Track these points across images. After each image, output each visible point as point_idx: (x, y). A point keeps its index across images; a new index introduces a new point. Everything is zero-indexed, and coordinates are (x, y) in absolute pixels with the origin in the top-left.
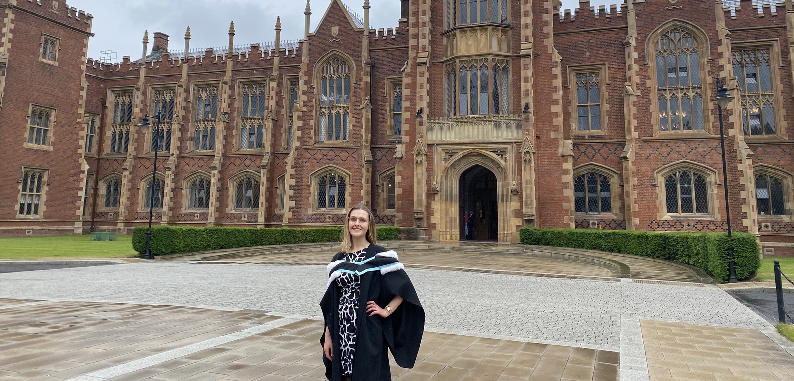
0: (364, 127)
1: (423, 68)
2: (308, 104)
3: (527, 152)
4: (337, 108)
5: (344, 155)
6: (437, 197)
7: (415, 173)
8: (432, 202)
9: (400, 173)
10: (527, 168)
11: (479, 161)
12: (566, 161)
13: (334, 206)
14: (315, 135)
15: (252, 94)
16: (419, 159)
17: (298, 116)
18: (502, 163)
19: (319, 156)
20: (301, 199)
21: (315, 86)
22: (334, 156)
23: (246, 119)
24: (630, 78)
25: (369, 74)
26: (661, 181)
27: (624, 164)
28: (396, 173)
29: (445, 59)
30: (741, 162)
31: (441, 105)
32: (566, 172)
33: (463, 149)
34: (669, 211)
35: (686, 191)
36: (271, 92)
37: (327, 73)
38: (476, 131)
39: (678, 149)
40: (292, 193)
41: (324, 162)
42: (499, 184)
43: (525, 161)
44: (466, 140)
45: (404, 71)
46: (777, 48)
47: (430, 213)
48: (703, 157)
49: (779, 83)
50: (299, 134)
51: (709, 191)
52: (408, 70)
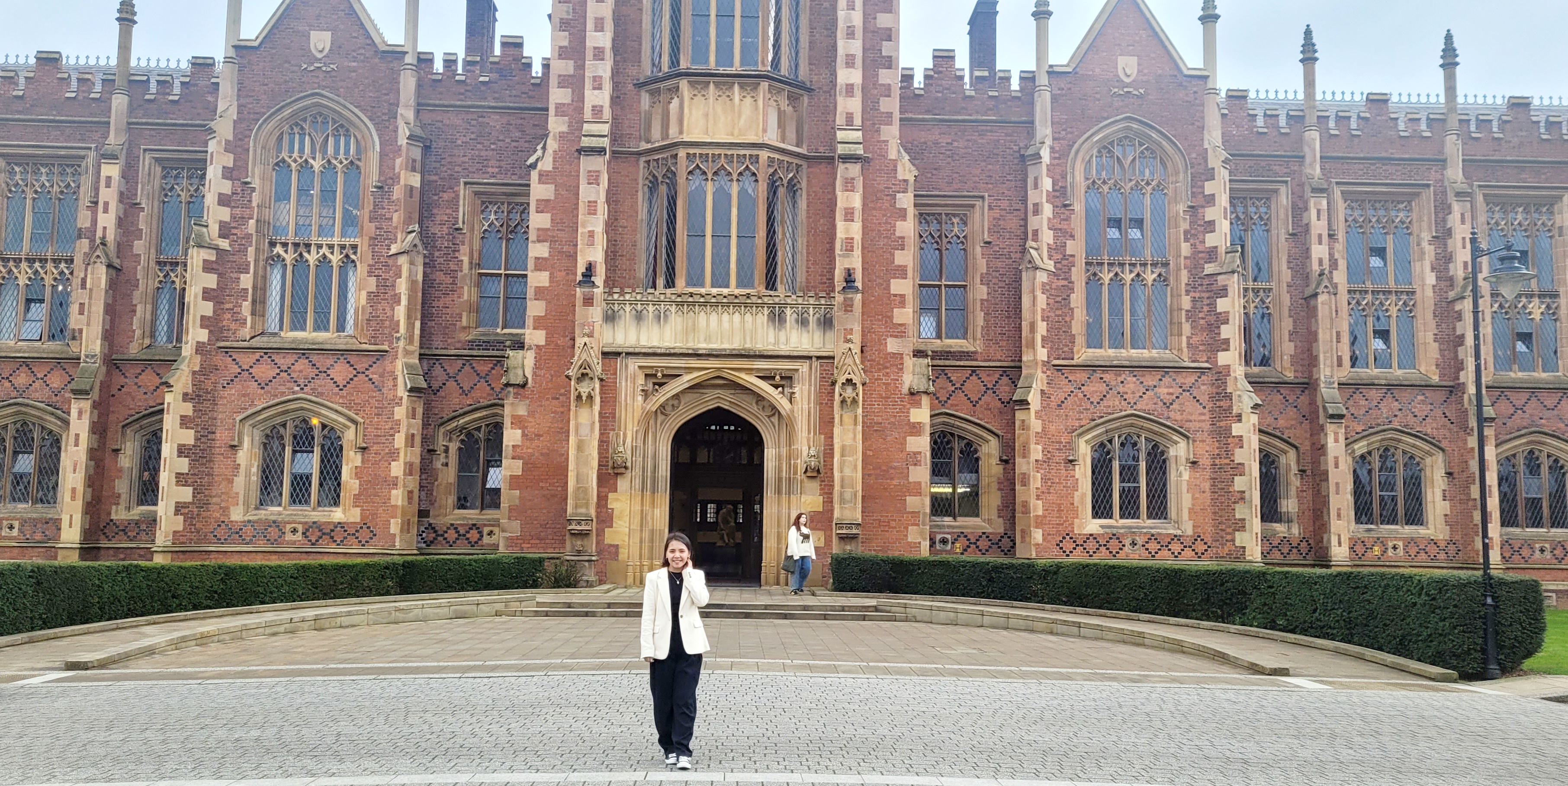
0: (404, 301)
1: (599, 164)
2: (234, 231)
3: (849, 381)
4: (320, 246)
5: (340, 371)
6: (622, 484)
7: (572, 423)
8: (611, 495)
9: (518, 422)
10: (848, 418)
11: (725, 400)
12: (918, 405)
13: (307, 502)
14: (253, 313)
15: (36, 192)
16: (584, 389)
17: (204, 261)
18: (783, 404)
19: (264, 371)
20: (210, 484)
21: (256, 183)
22: (312, 372)
23: (17, 261)
24: (1036, 233)
25: (418, 166)
26: (1084, 451)
27: (1020, 415)
28: (507, 422)
29: (644, 146)
30: (1239, 418)
31: (632, 259)
32: (915, 429)
33: (690, 370)
34: (1096, 515)
35: (1129, 474)
36: (103, 190)
37: (291, 151)
38: (726, 325)
39: (1121, 389)
40: (184, 465)
41: (282, 389)
42: (770, 454)
43: (843, 402)
44: (703, 346)
45: (534, 166)
46: (1284, 199)
47: (605, 518)
48: (1168, 406)
49: (1284, 266)
50: (208, 309)
51: (1172, 476)
52: (546, 164)
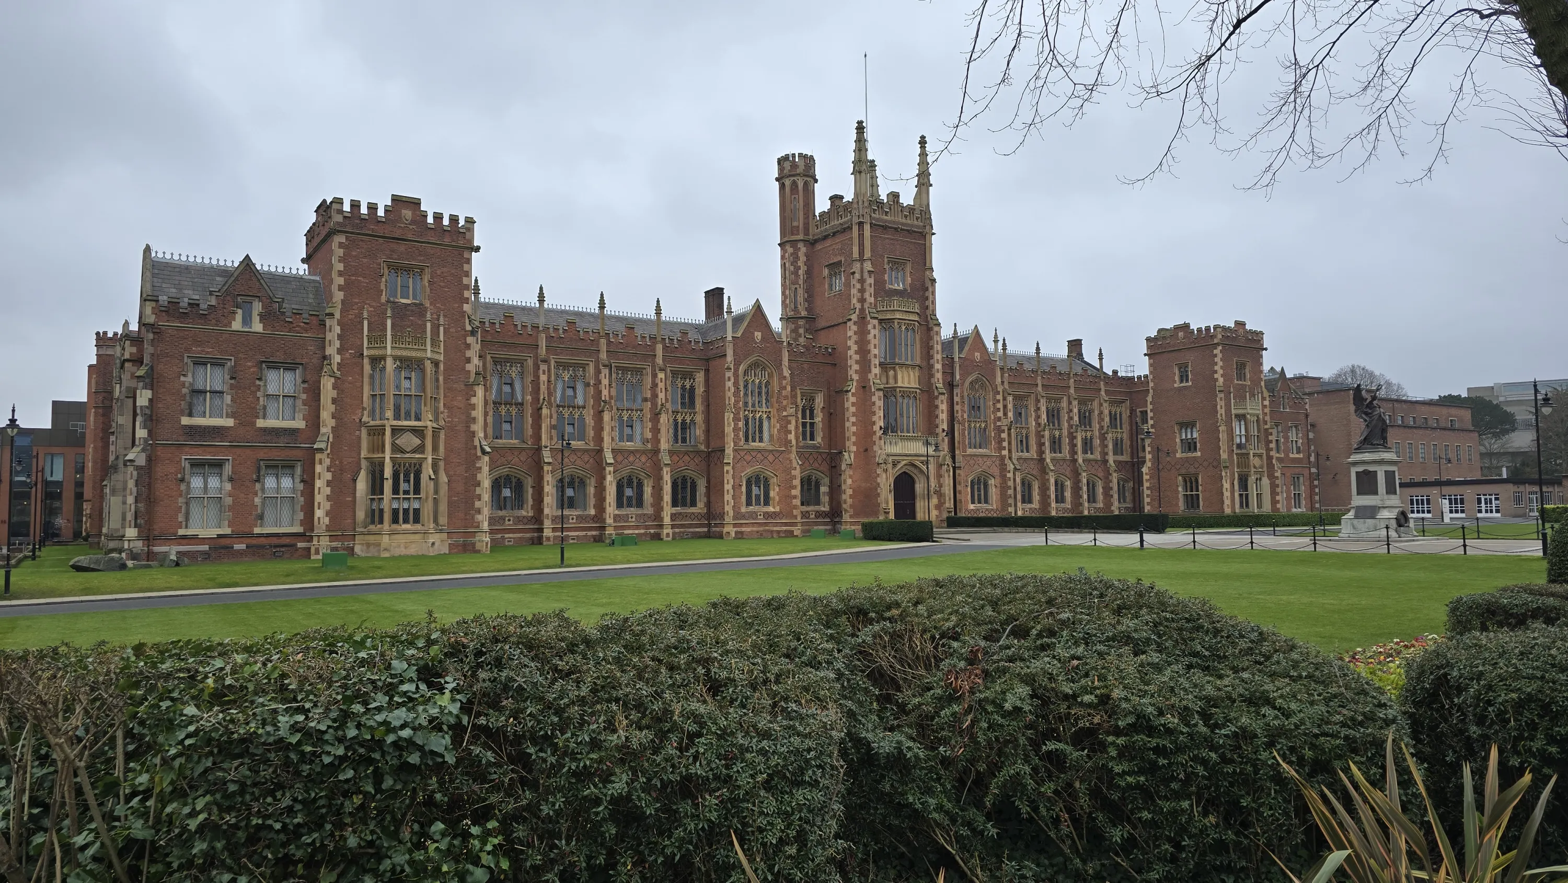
0: (793, 433)
2: (736, 406)
4: (759, 412)
5: (771, 458)
9: (851, 477)
11: (910, 469)
14: (742, 436)
15: (627, 381)
16: (885, 467)
19: (748, 458)
20: (736, 498)
21: (741, 388)
22: (762, 458)
23: (622, 410)
26: (969, 484)
30: (1009, 472)
33: (903, 460)
34: (973, 503)
35: (979, 490)
37: (749, 376)
38: (913, 446)
40: (732, 492)
41: (753, 464)
42: (919, 487)
44: (908, 453)
50: (733, 435)
51: (990, 491)
52: (853, 390)
